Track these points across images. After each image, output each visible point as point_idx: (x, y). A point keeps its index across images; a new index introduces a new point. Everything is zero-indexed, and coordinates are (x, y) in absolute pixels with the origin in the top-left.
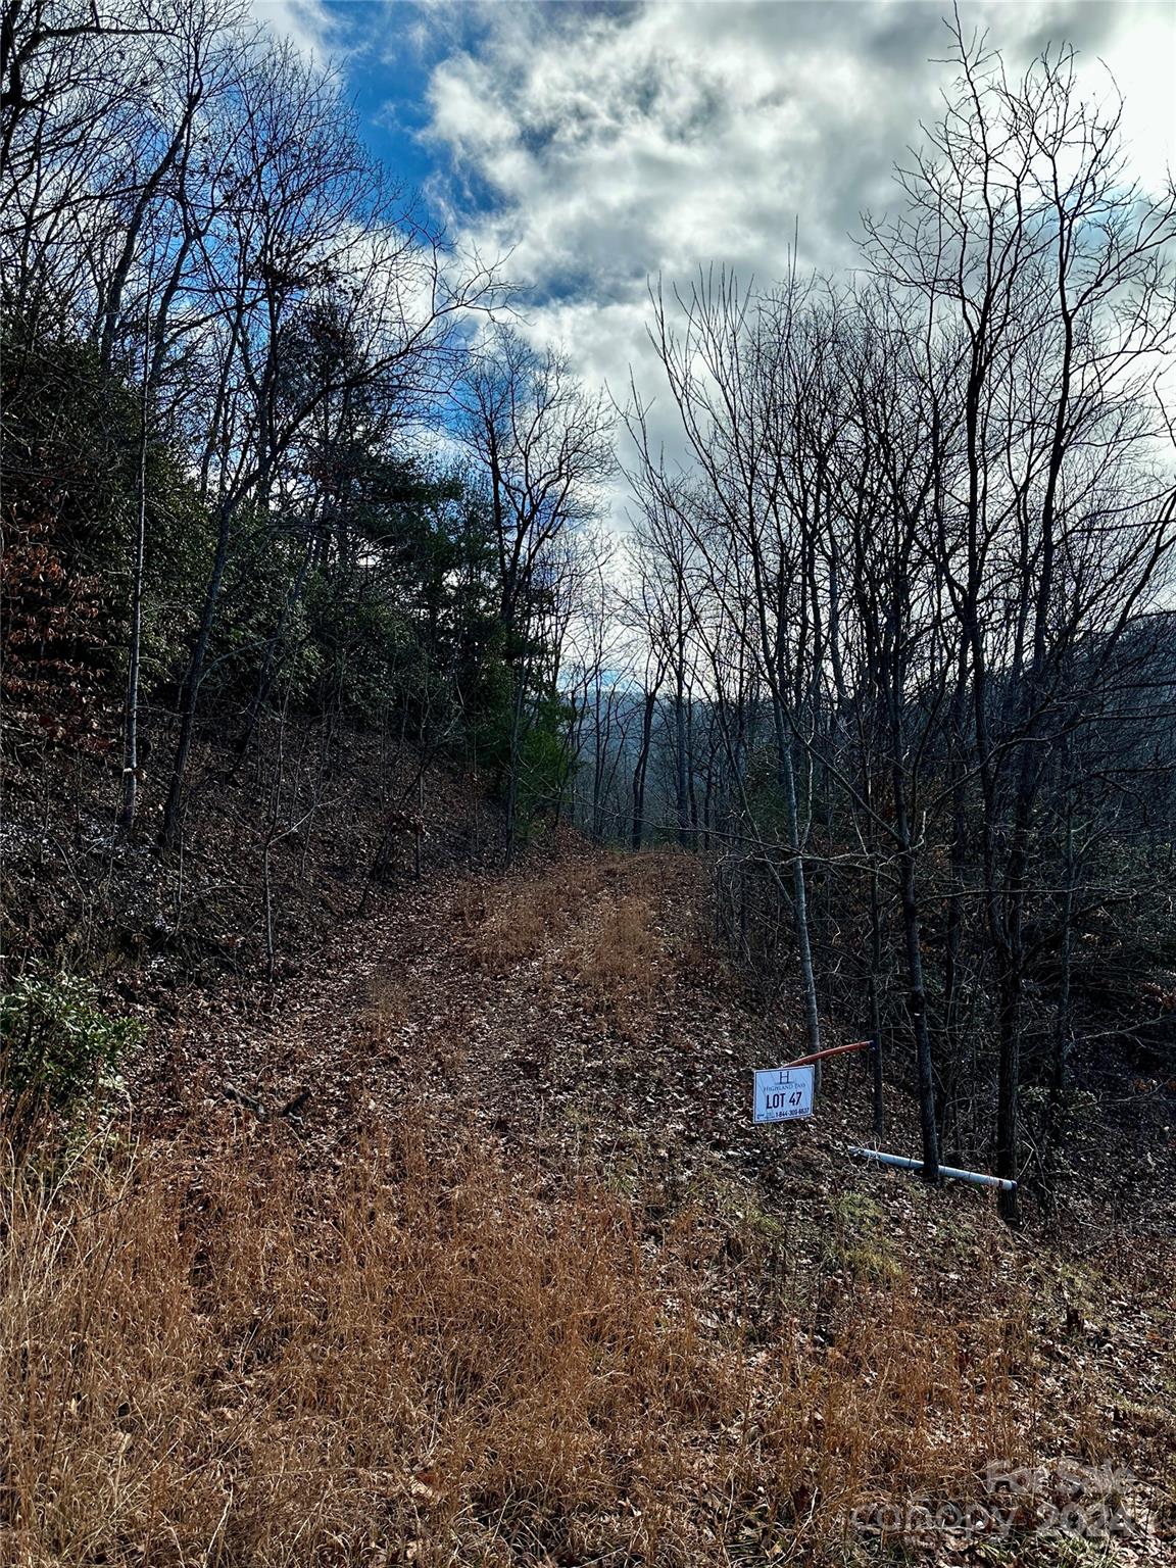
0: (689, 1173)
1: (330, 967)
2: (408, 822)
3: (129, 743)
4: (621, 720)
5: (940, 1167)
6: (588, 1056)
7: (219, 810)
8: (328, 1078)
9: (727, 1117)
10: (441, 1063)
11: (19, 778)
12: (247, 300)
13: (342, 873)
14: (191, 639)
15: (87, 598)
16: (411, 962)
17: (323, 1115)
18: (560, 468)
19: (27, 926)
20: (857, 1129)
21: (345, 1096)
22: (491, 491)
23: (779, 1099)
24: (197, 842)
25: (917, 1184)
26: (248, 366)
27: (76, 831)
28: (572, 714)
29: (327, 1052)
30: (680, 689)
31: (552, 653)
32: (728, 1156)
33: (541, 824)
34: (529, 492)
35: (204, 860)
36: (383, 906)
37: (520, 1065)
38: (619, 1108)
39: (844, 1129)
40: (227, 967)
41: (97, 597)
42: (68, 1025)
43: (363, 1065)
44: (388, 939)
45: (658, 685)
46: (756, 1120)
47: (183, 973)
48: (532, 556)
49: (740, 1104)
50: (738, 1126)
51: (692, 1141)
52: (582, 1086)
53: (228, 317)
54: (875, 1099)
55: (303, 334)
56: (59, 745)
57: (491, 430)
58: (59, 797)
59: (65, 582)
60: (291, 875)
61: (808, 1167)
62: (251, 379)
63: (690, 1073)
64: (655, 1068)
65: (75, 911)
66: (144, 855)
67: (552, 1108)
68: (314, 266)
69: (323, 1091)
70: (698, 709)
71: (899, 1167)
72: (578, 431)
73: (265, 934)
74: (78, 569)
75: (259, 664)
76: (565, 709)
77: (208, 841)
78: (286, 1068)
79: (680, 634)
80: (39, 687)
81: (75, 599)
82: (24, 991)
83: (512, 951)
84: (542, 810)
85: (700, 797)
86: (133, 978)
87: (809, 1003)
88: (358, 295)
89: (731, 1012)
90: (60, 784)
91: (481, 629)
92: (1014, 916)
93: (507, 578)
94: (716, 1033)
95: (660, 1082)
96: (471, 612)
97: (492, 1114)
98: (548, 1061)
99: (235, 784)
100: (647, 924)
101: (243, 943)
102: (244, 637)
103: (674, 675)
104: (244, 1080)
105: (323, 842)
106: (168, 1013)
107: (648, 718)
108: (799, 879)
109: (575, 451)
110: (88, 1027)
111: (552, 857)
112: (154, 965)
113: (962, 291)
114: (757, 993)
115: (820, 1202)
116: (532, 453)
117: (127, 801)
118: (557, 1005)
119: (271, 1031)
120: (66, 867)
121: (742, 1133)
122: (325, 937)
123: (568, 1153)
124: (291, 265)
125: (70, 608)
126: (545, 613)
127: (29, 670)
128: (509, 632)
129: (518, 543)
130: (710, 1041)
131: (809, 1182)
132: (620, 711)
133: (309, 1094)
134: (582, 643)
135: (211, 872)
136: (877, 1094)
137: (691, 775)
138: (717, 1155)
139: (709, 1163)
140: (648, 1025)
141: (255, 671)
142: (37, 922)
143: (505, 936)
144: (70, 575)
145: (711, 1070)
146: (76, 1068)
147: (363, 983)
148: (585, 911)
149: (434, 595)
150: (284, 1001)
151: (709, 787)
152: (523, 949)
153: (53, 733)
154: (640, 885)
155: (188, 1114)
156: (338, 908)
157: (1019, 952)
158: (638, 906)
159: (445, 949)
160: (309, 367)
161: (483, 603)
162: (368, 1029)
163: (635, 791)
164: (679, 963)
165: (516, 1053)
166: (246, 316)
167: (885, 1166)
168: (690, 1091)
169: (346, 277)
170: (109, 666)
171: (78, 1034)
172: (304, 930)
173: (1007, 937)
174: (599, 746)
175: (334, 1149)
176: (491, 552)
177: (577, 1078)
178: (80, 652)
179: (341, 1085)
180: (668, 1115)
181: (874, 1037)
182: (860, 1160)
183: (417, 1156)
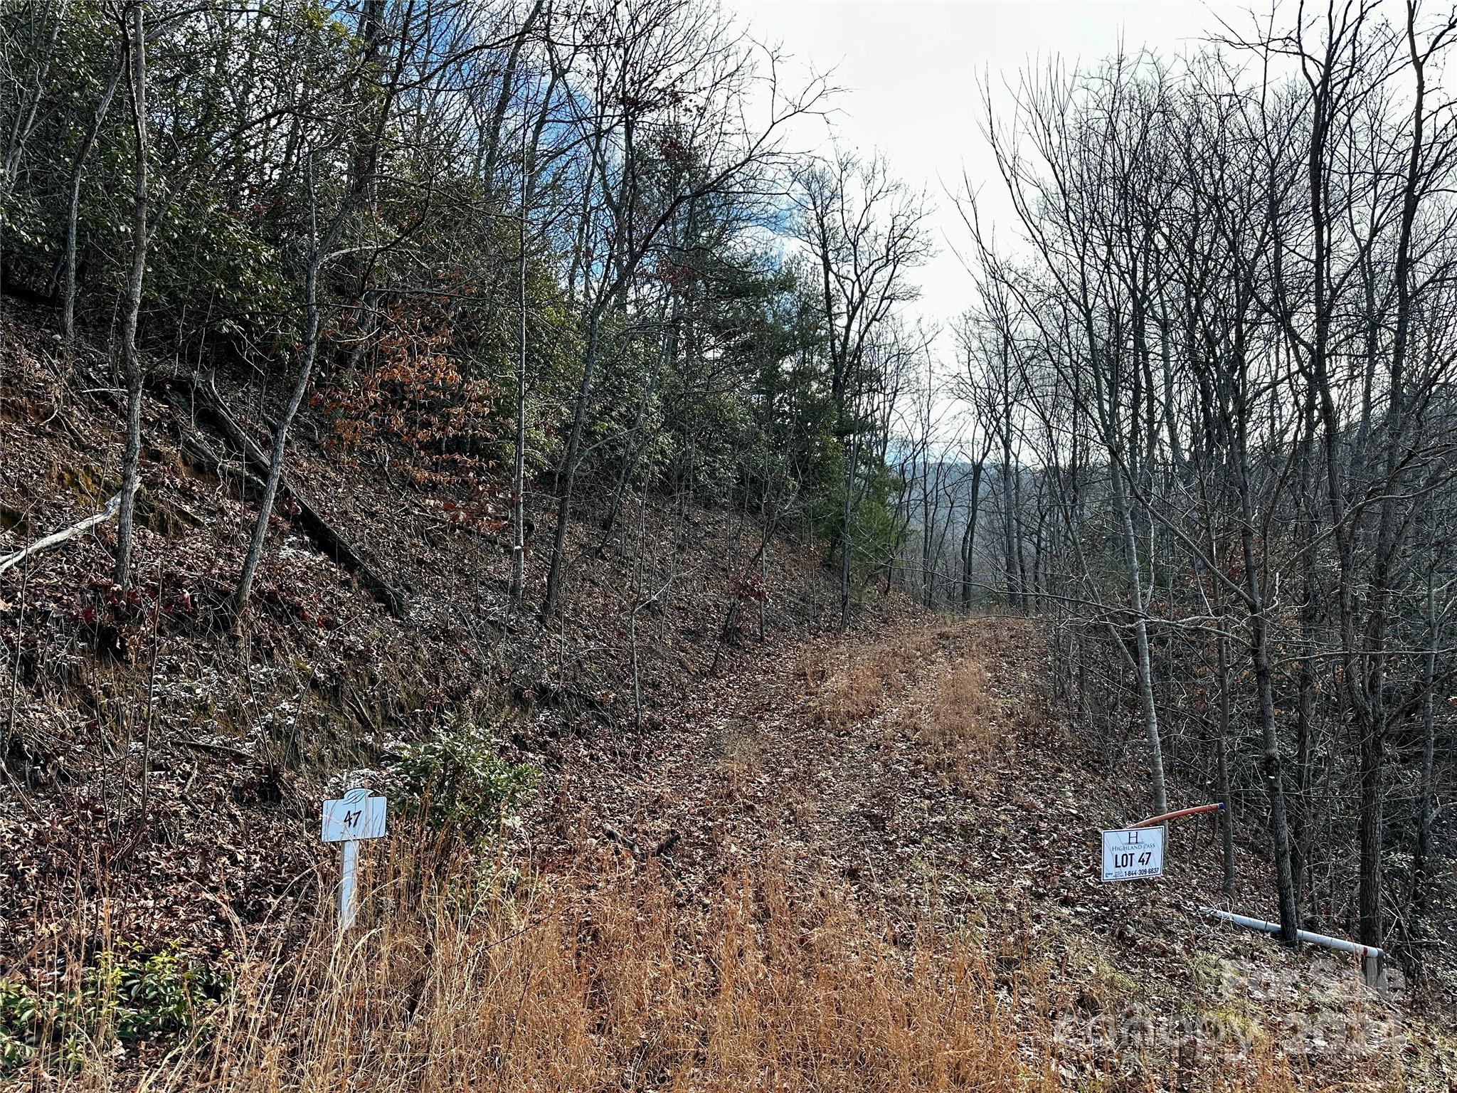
0: (1038, 927)
1: (689, 722)
2: (752, 590)
3: (518, 525)
4: (949, 490)
5: (1299, 931)
6: (932, 810)
7: (592, 582)
8: (694, 823)
9: (1074, 875)
10: (793, 813)
11: (428, 557)
12: (605, 127)
13: (695, 635)
14: (564, 431)
15: (480, 399)
16: (760, 718)
17: (690, 856)
18: (888, 255)
19: (438, 683)
20: (1207, 890)
21: (709, 840)
22: (822, 281)
23: (1127, 859)
24: (574, 610)
25: (1275, 947)
26: (605, 186)
27: (475, 601)
28: (901, 486)
29: (690, 799)
30: (1007, 457)
31: (880, 429)
32: (1077, 912)
33: (873, 590)
34: (858, 279)
35: (580, 626)
36: (732, 666)
37: (867, 817)
38: (965, 863)
39: (1195, 889)
40: (603, 720)
41: (488, 398)
42: (476, 771)
43: (723, 813)
44: (739, 697)
45: (985, 455)
46: (1104, 878)
47: (566, 725)
48: (861, 338)
49: (1087, 863)
50: (1085, 883)
51: (1040, 897)
52: (927, 839)
53: (589, 144)
54: (1225, 861)
55: (654, 153)
56: (459, 528)
57: (822, 225)
58: (460, 572)
59: (461, 386)
60: (653, 639)
61: (1159, 926)
62: (609, 198)
63: (1034, 831)
64: (998, 825)
65: (477, 671)
66: (532, 622)
67: (900, 859)
68: (664, 90)
69: (689, 834)
70: (1026, 478)
71: (1255, 929)
72: (904, 218)
73: (634, 693)
74: (471, 374)
75: (621, 452)
76: (894, 482)
77: (583, 609)
78: (655, 812)
79: (1006, 404)
80: (442, 478)
81: (470, 400)
82: (440, 741)
83: (853, 709)
84: (873, 578)
85: (1029, 563)
86: (525, 729)
87: (1155, 764)
88: (701, 111)
89: (1074, 772)
90: (461, 561)
91: (814, 411)
92: (1375, 677)
93: (837, 362)
94: (1059, 792)
95: (1004, 839)
96: (804, 395)
97: (844, 862)
98: (893, 814)
99: (603, 558)
100: (982, 683)
101: (615, 699)
102: (608, 429)
103: (1000, 444)
104: (620, 822)
105: (679, 608)
106: (554, 761)
107: (975, 489)
108: (1143, 642)
109: (902, 237)
110: (492, 773)
111: (885, 622)
112: (542, 718)
113: (1301, 47)
114: (1099, 754)
115: (1172, 961)
116: (861, 242)
117: (516, 576)
118: (898, 762)
119: (641, 778)
120: (468, 632)
121: (1089, 890)
122: (684, 694)
123: (918, 903)
124: (643, 91)
125: (467, 408)
126: (874, 391)
127: (434, 464)
128: (840, 411)
129: (848, 328)
130: (1053, 801)
131: (1161, 941)
132: (948, 481)
133: (678, 838)
134: (910, 418)
135: (587, 636)
136: (1227, 856)
137: (1020, 540)
138: (1066, 911)
139: (1058, 919)
140: (989, 784)
141: (619, 458)
142: (446, 680)
143: (846, 695)
144: (465, 380)
145: (1056, 829)
146: (483, 808)
147: (719, 737)
148: (920, 672)
149: (771, 383)
150: (651, 752)
151: (1038, 553)
152: (863, 708)
153: (455, 518)
154: (974, 648)
155: (575, 851)
156: (693, 668)
157: (1381, 715)
158: (974, 668)
159: (789, 707)
160: (658, 182)
161: (815, 386)
162: (725, 779)
163: (964, 558)
164: (1019, 724)
165: (862, 806)
166: (604, 141)
167: (1241, 928)
168: (1036, 849)
169: (692, 96)
170: (498, 457)
171: (484, 779)
172: (665, 688)
173: (1367, 698)
174: (926, 515)
175: (702, 888)
176: (821, 339)
177: (923, 831)
178: (475, 447)
179: (705, 829)
180: (1015, 870)
181: (1223, 800)
182: (1213, 921)
183: (776, 899)
